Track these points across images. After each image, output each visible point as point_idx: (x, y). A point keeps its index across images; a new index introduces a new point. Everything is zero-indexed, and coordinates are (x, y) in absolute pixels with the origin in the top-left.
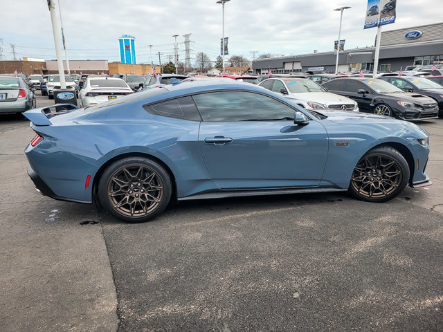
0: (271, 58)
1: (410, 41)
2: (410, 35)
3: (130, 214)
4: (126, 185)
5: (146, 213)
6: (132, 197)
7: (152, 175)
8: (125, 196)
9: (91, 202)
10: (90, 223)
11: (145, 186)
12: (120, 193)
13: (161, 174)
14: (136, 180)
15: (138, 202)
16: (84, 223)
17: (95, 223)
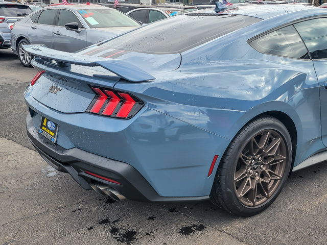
3: (252, 204)
4: (250, 161)
5: (268, 198)
6: (252, 179)
7: (278, 142)
8: (246, 177)
9: (208, 197)
10: (194, 229)
11: (266, 158)
12: (244, 175)
13: (287, 138)
14: (260, 152)
15: (259, 184)
16: (186, 231)
17: (201, 228)
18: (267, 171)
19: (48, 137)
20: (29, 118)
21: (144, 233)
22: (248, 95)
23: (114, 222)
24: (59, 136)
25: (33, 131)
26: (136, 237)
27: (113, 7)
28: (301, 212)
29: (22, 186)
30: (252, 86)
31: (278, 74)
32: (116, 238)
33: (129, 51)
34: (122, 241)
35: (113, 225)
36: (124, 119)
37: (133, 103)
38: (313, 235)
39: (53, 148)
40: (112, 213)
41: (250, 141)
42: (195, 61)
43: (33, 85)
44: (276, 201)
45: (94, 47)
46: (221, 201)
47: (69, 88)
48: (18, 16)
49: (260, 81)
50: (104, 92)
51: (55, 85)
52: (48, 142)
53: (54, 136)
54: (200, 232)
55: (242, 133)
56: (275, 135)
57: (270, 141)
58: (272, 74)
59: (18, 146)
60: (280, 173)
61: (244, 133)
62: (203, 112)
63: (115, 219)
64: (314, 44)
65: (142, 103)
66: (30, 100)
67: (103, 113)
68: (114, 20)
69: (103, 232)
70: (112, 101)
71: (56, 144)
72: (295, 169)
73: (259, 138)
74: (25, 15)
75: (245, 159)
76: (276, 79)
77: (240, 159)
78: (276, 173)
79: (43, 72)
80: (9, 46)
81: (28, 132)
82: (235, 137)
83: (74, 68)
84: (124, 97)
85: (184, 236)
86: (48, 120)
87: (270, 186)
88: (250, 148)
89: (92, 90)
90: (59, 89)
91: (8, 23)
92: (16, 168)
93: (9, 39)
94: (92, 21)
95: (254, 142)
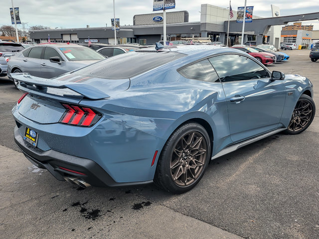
0: (48, 30)
1: (157, 23)
2: (156, 19)
3: (184, 184)
4: (181, 154)
5: (195, 179)
6: (184, 166)
7: (200, 140)
8: (179, 166)
9: (152, 181)
10: (143, 205)
11: (192, 152)
12: (177, 164)
13: (206, 137)
14: (188, 147)
15: (188, 170)
16: (137, 207)
17: (148, 204)
18: (194, 161)
19: (31, 142)
20: (16, 128)
21: (106, 210)
22: (181, 109)
23: (83, 204)
24: (39, 142)
25: (19, 138)
26: (100, 214)
27: (87, 46)
28: (218, 188)
29: (11, 181)
30: (183, 102)
31: (199, 93)
32: (84, 216)
33: (93, 77)
34: (89, 218)
35: (82, 206)
36: (87, 127)
37: (94, 115)
38: (225, 204)
39: (34, 151)
40: (82, 197)
41: (181, 140)
42: (140, 84)
43: (19, 103)
44: (201, 181)
45: (68, 75)
46: (162, 184)
47: (46, 105)
48: (13, 52)
49: (188, 98)
50: (72, 107)
51: (35, 102)
52: (30, 146)
53: (35, 142)
54: (148, 207)
55: (175, 134)
56: (198, 135)
57: (195, 139)
58: (195, 92)
59: (10, 150)
60: (202, 162)
61: (176, 135)
62: (151, 121)
63: (85, 201)
64: (225, 72)
65: (101, 115)
66: (16, 114)
67: (71, 123)
68: (87, 55)
69: (75, 212)
70: (78, 113)
71: (36, 147)
72: (213, 158)
73: (187, 137)
74: (18, 51)
75: (178, 152)
76: (198, 96)
77: (174, 153)
78: (200, 161)
79: (27, 94)
80: (6, 75)
81: (15, 139)
82: (170, 137)
83: (49, 90)
84: (87, 111)
85: (135, 211)
86: (30, 130)
87: (196, 171)
88: (181, 145)
89: (63, 106)
90: (38, 106)
91: (5, 57)
92: (7, 167)
93: (6, 69)
94: (70, 56)
95: (183, 141)
